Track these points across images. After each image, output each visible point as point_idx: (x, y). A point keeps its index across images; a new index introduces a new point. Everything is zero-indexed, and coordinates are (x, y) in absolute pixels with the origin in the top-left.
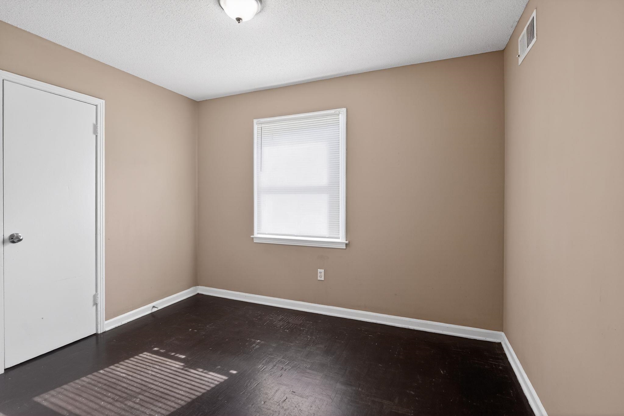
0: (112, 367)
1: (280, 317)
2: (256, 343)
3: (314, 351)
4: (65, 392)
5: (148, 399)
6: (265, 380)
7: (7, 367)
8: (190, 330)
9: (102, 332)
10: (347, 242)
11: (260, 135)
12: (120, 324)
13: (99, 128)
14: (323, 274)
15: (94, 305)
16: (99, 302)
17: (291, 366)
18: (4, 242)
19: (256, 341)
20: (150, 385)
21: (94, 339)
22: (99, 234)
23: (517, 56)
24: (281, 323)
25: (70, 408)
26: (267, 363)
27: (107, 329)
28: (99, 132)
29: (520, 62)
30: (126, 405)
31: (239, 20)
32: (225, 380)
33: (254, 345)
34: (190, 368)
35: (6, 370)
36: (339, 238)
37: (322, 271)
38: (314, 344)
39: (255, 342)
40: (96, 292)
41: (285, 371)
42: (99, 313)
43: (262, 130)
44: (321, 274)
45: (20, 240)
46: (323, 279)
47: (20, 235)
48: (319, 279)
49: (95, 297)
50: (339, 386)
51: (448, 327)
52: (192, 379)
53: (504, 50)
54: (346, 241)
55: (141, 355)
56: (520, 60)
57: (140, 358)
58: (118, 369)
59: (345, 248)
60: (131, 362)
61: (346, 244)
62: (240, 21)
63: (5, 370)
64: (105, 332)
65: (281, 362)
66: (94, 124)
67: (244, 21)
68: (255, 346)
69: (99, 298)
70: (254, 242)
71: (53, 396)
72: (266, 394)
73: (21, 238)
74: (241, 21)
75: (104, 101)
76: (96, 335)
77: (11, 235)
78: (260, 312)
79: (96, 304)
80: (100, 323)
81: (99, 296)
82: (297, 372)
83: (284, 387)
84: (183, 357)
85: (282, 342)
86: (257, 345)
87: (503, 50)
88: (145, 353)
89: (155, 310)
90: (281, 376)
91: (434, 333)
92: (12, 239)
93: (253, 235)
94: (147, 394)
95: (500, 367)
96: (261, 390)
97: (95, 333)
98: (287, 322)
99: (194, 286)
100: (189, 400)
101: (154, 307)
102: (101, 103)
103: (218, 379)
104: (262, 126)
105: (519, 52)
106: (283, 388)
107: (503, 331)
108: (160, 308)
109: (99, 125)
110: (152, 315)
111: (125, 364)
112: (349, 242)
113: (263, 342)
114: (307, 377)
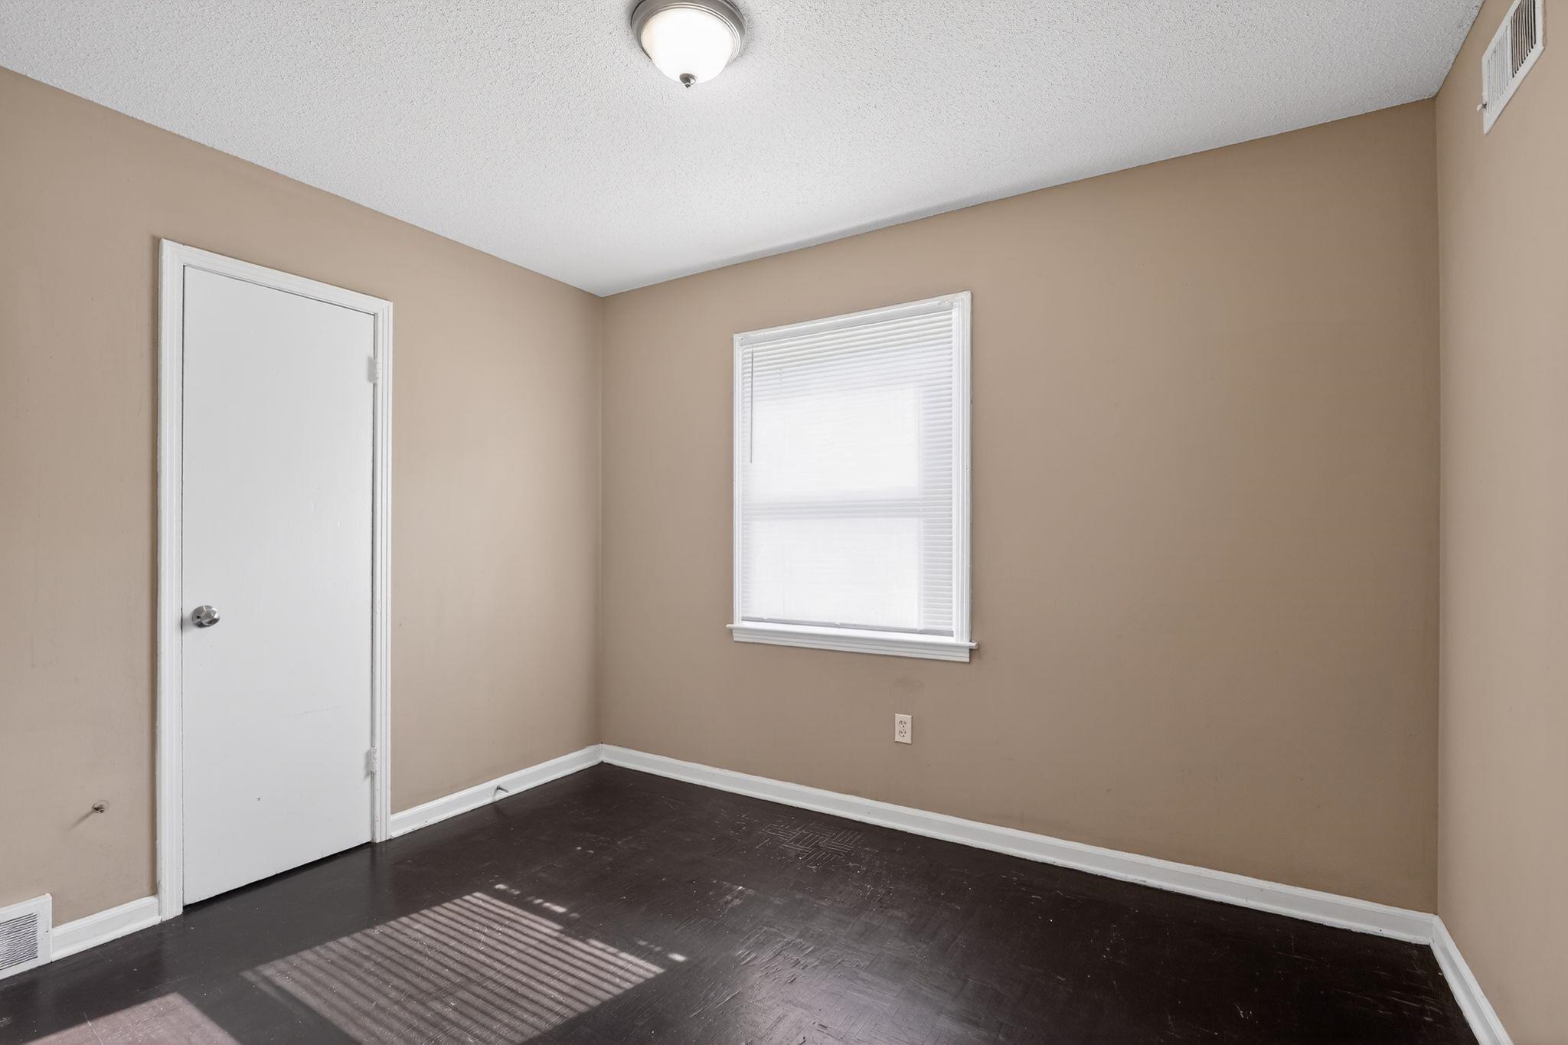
0: (404, 920)
1: (798, 832)
2: (733, 893)
3: (880, 927)
4: (308, 968)
5: (479, 1003)
6: (752, 987)
7: (188, 902)
8: (580, 848)
9: (383, 839)
10: (973, 644)
11: (749, 373)
12: (422, 825)
13: (379, 366)
14: (909, 726)
15: (367, 775)
16: (377, 769)
17: (818, 959)
18: (182, 624)
19: (735, 887)
20: (484, 970)
21: (365, 855)
22: (378, 611)
23: (1479, 107)
24: (800, 848)
25: (312, 1001)
26: (760, 945)
27: (396, 833)
28: (380, 375)
29: (1487, 126)
30: (430, 1009)
31: (686, 79)
32: (658, 977)
33: (729, 898)
34: (575, 938)
35: (188, 909)
36: (950, 634)
37: (907, 718)
38: (881, 907)
39: (730, 890)
40: (372, 746)
41: (803, 969)
42: (377, 794)
43: (754, 359)
44: (903, 728)
45: (214, 621)
46: (907, 739)
47: (214, 609)
48: (898, 738)
49: (369, 757)
50: (944, 1023)
51: (1262, 890)
52: (579, 963)
53: (1437, 94)
54: (971, 641)
55: (467, 897)
56: (1489, 118)
57: (466, 905)
58: (418, 926)
59: (968, 660)
60: (444, 913)
61: (971, 650)
62: (689, 81)
63: (185, 907)
64: (390, 840)
65: (796, 945)
66: (369, 358)
67: (701, 82)
68: (732, 900)
69: (378, 761)
70: (735, 639)
71: (283, 973)
72: (754, 1024)
73: (216, 617)
74: (692, 81)
75: (392, 303)
76: (370, 845)
77: (196, 609)
78: (747, 816)
79: (371, 774)
80: (379, 818)
81: (377, 755)
82: (835, 976)
83: (799, 1011)
84: (560, 909)
85: (799, 896)
86: (736, 897)
87: (1434, 98)
88: (477, 894)
89: (502, 795)
90: (792, 982)
91: (1221, 904)
92: (198, 617)
93: (733, 623)
94: (479, 990)
95: (1427, 1016)
96: (740, 1012)
97: (369, 840)
98: (814, 846)
99: (592, 745)
100: (571, 1014)
101: (499, 788)
102: (385, 309)
103: (642, 972)
104: (755, 349)
105: (1485, 94)
106: (795, 1014)
107: (1436, 914)
108: (513, 792)
109: (379, 359)
110: (495, 806)
111: (432, 915)
112: (978, 645)
113: (750, 892)
114: (860, 992)
